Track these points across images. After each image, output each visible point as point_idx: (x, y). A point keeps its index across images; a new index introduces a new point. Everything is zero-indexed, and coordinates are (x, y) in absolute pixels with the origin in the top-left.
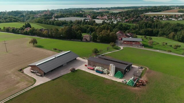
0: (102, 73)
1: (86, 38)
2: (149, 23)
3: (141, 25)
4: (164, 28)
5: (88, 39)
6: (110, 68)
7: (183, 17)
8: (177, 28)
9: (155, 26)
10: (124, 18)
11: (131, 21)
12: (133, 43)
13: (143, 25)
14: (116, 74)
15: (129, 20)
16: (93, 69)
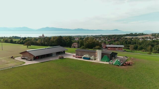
0: (89, 59)
1: (75, 46)
2: (128, 41)
3: (122, 43)
4: (141, 44)
5: (76, 46)
6: (97, 53)
7: (156, 38)
8: (153, 43)
9: (133, 43)
10: (107, 39)
11: (113, 41)
12: (116, 49)
13: (123, 43)
14: (103, 58)
15: (111, 40)
16: (81, 58)
